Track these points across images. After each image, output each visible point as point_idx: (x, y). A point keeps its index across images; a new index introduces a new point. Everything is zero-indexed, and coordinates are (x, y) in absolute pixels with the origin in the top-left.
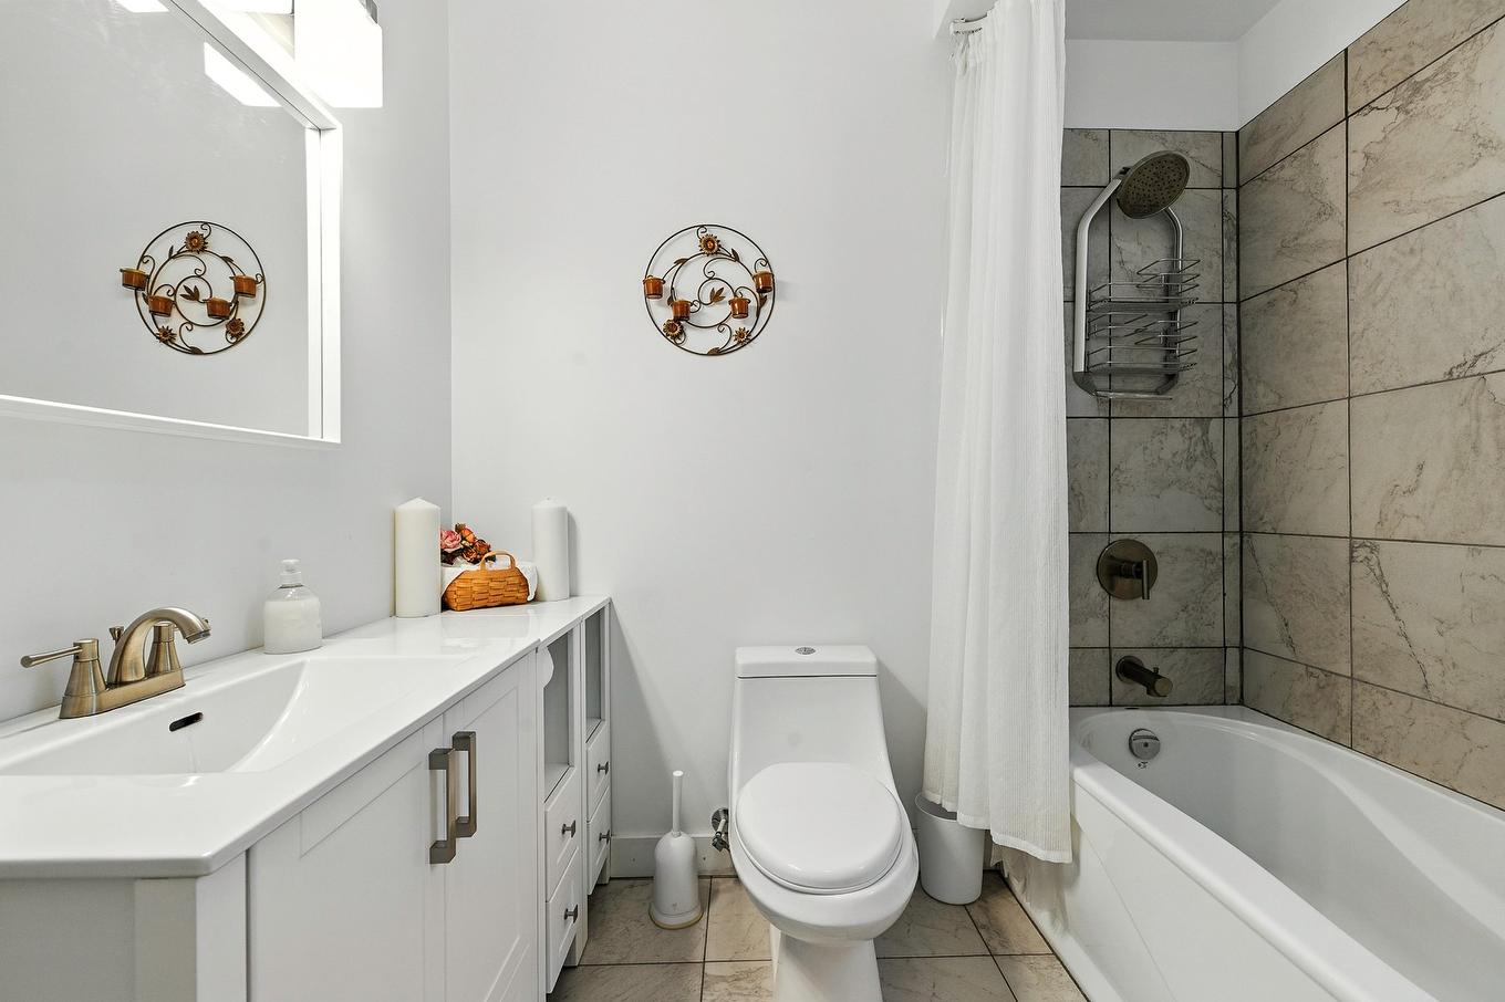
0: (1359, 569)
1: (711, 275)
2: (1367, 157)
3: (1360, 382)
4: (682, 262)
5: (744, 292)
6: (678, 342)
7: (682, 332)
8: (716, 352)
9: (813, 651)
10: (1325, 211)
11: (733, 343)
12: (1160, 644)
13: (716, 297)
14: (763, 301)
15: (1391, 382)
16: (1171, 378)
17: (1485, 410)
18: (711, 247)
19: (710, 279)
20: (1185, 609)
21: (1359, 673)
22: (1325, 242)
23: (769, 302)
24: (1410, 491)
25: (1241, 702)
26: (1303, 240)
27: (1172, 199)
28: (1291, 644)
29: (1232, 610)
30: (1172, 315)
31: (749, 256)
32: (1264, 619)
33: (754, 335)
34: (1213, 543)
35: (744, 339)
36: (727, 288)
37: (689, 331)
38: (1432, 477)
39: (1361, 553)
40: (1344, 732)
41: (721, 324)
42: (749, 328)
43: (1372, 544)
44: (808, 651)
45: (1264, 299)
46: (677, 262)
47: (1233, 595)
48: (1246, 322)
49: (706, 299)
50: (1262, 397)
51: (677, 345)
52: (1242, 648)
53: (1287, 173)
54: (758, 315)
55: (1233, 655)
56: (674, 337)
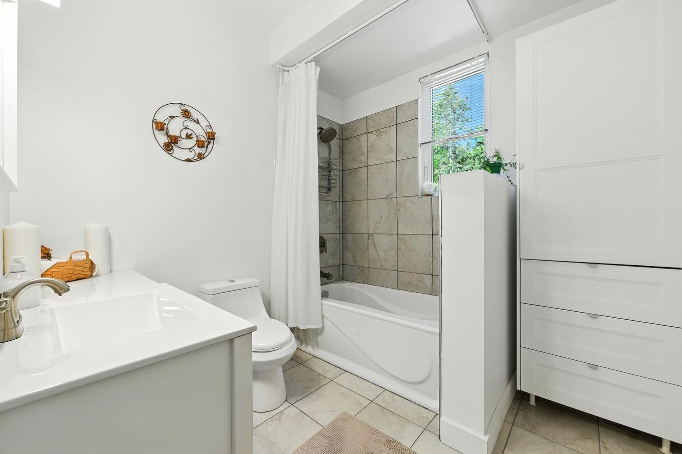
0: (370, 241)
1: (186, 126)
2: (371, 144)
3: (370, 197)
4: (172, 117)
5: (201, 137)
6: (170, 152)
7: (172, 149)
8: (188, 160)
9: (234, 281)
10: (362, 154)
11: (196, 158)
12: (327, 266)
13: (189, 137)
14: (209, 143)
15: (376, 198)
16: (330, 189)
17: (392, 206)
18: (186, 114)
19: (186, 128)
20: (332, 255)
21: (370, 266)
22: (362, 161)
23: (212, 143)
24: (379, 223)
25: (343, 279)
26: (357, 159)
27: (331, 140)
28: (355, 261)
29: (341, 255)
30: (330, 172)
31: (203, 123)
32: (349, 256)
33: (205, 155)
34: (337, 236)
35: (201, 157)
36: (194, 134)
37: (175, 148)
38: (384, 219)
39: (370, 237)
40: (366, 281)
41: (190, 149)
42: (203, 153)
43: (372, 235)
44: (233, 281)
45: (348, 171)
46: (170, 117)
47: (341, 251)
48: (344, 176)
49: (184, 136)
50: (348, 198)
51: (169, 154)
52: (343, 265)
53: (354, 141)
54: (207, 148)
55: (341, 266)
56: (168, 150)
